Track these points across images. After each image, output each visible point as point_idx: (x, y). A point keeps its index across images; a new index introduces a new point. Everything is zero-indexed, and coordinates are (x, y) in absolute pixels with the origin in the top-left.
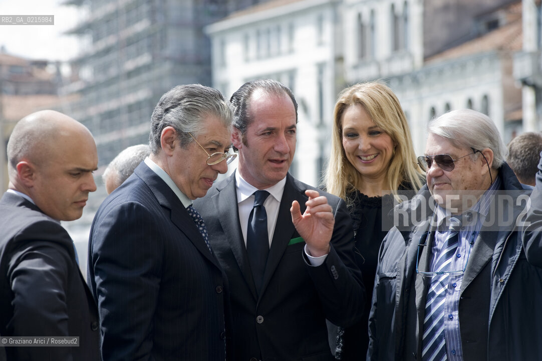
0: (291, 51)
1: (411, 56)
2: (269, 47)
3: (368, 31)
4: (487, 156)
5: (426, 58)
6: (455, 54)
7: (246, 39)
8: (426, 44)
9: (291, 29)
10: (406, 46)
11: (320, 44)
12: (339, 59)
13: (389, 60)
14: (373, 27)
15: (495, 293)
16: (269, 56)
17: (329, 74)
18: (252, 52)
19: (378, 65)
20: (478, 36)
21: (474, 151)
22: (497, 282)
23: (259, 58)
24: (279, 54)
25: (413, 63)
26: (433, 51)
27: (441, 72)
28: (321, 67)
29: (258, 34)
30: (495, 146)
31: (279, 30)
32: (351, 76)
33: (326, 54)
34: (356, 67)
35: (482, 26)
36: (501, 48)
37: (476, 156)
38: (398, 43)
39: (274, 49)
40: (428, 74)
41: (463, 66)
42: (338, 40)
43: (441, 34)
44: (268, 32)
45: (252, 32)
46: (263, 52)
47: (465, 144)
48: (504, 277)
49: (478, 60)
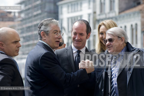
0: (81, 10)
1: (115, 12)
2: (75, 9)
3: (103, 5)
4: (123, 39)
5: (120, 13)
6: (128, 12)
7: (68, 6)
8: (120, 9)
9: (81, 4)
10: (114, 9)
11: (89, 8)
12: (95, 13)
13: (109, 13)
14: (104, 4)
15: (129, 76)
16: (75, 11)
17: (91, 17)
18: (70, 10)
19: (106, 14)
20: (134, 7)
21: (119, 37)
22: (129, 73)
23: (72, 12)
24: (78, 11)
25: (116, 14)
26: (121, 11)
27: (124, 17)
28: (89, 15)
29: (72, 5)
30: (125, 36)
31: (78, 4)
32: (98, 17)
33: (91, 11)
34: (99, 15)
35: (136, 4)
36: (141, 10)
37: (120, 39)
38: (111, 8)
39: (76, 10)
40: (120, 17)
41: (130, 15)
42: (94, 7)
43: (124, 6)
44: (75, 5)
45: (70, 4)
46: (73, 10)
47: (116, 35)
48: (131, 71)
49: (134, 13)
